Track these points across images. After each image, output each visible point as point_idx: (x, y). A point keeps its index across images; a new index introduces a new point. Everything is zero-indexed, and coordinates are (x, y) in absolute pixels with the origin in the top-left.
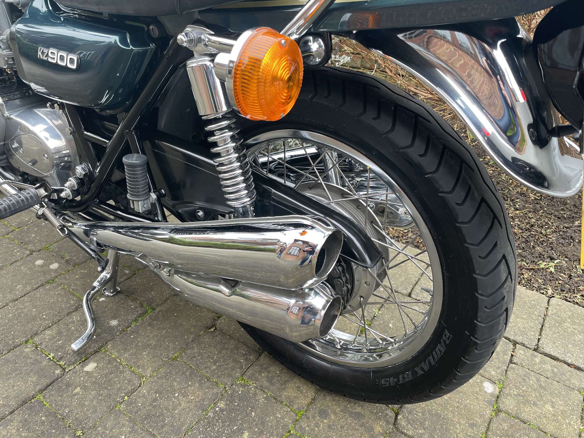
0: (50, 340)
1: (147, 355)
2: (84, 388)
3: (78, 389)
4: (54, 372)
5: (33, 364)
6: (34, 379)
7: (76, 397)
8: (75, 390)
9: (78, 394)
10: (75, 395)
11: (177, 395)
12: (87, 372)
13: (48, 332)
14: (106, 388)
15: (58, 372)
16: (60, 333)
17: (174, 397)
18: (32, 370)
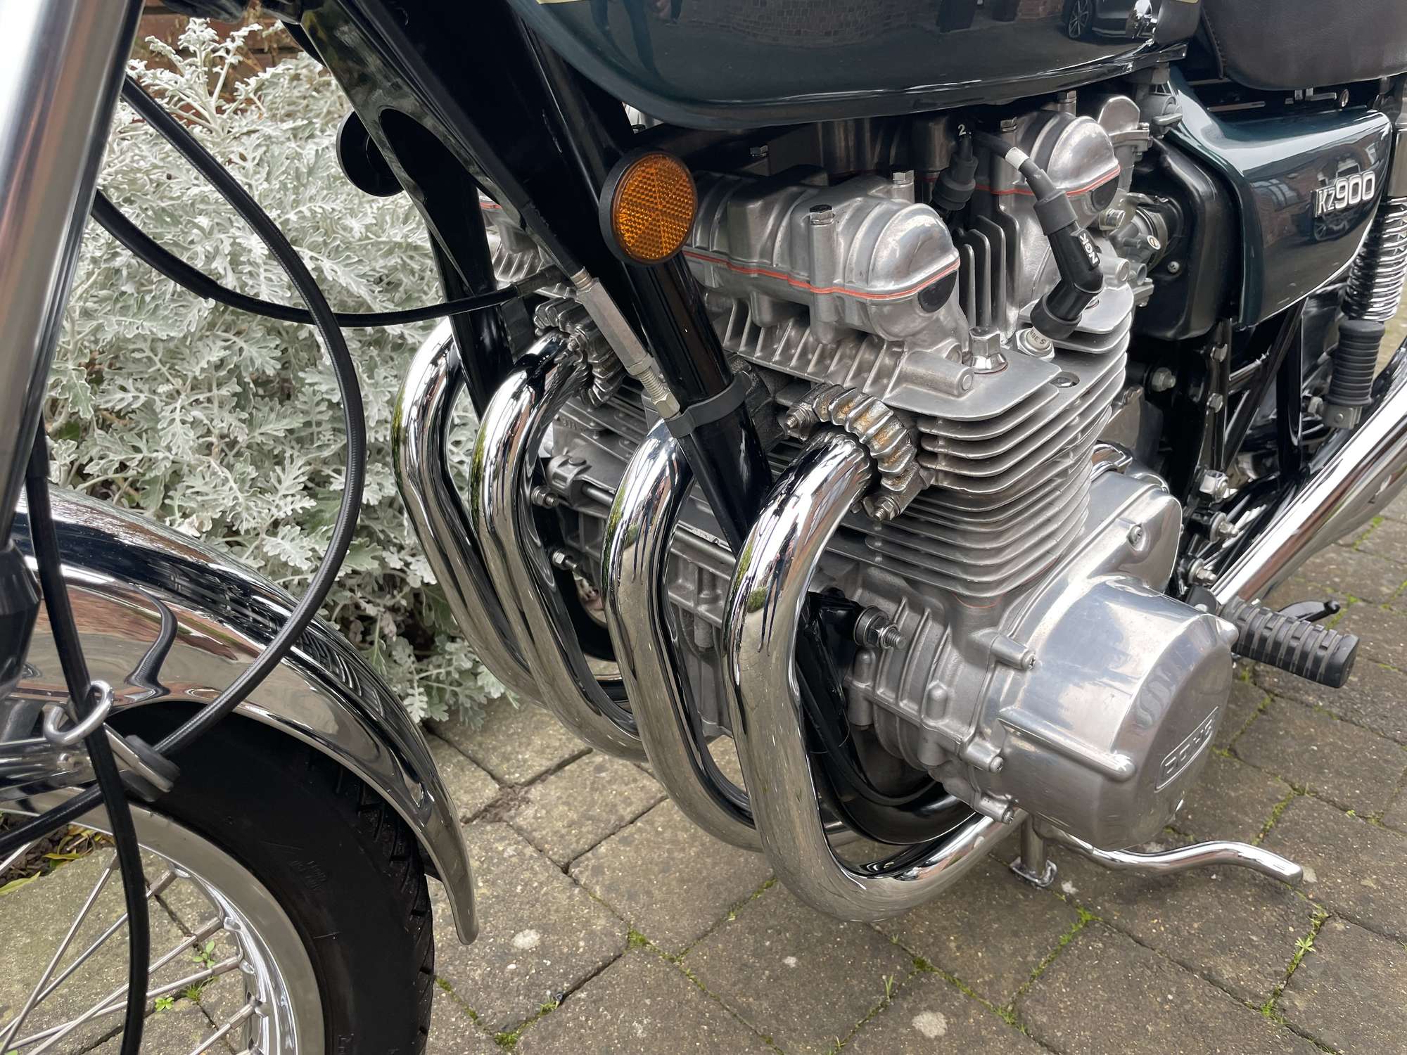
0: (1251, 960)
1: (1236, 790)
2: (1358, 874)
3: (1368, 882)
4: (1344, 932)
5: (1338, 980)
6: (1379, 965)
7: (1387, 882)
8: (1371, 888)
9: (1377, 881)
10: (1383, 885)
11: (1315, 748)
12: (1319, 874)
13: (1227, 973)
14: (1345, 841)
15: (1339, 926)
16: (1223, 948)
17: (1320, 750)
18: (1356, 976)
